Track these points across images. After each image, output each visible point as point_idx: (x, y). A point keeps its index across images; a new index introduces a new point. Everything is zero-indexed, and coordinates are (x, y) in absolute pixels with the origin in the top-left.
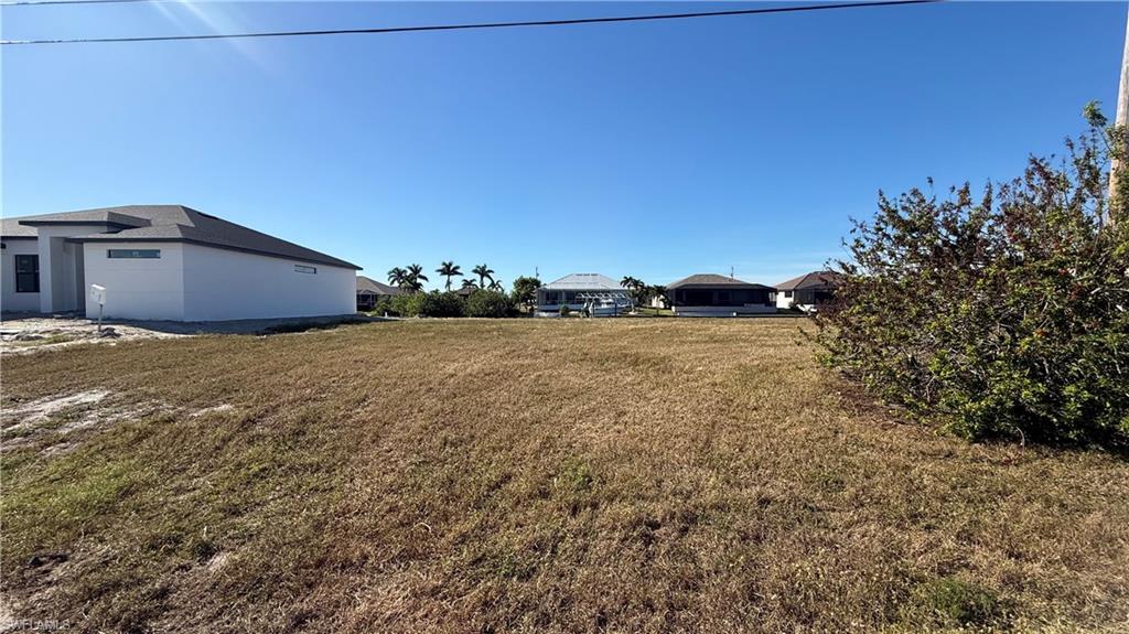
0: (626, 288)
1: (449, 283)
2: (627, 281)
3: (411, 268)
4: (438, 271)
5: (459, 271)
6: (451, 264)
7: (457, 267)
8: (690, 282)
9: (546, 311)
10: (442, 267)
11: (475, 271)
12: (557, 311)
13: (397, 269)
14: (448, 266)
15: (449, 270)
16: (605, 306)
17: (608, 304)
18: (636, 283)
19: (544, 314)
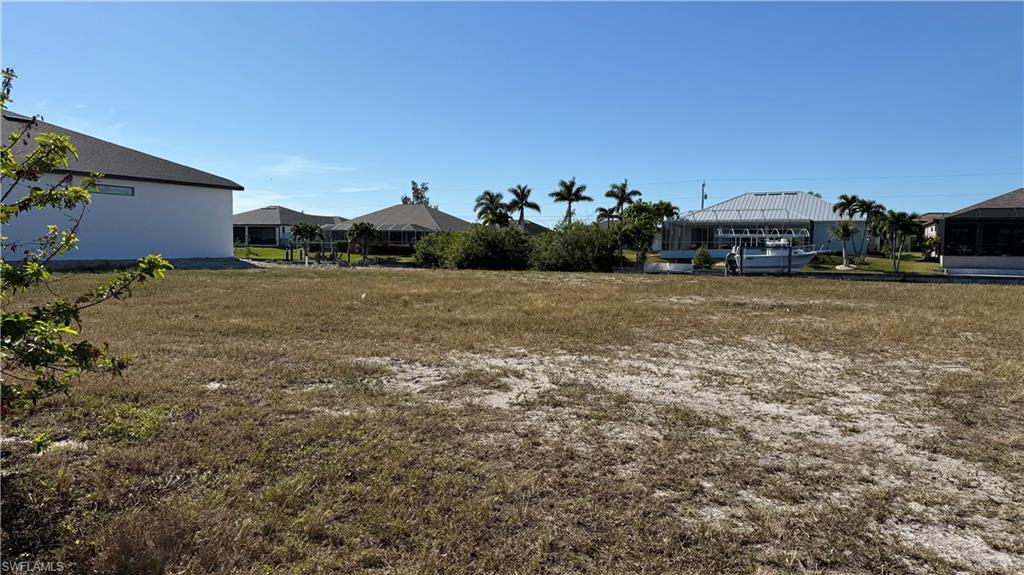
0: (846, 217)
1: (570, 214)
2: (848, 204)
3: (515, 192)
4: (552, 195)
5: (583, 194)
6: (573, 184)
7: (582, 188)
8: (1000, 205)
9: (671, 260)
10: (558, 189)
11: (609, 194)
12: (687, 261)
13: (487, 193)
14: (568, 187)
15: (569, 193)
16: (769, 253)
17: (777, 247)
18: (866, 207)
19: (667, 266)
